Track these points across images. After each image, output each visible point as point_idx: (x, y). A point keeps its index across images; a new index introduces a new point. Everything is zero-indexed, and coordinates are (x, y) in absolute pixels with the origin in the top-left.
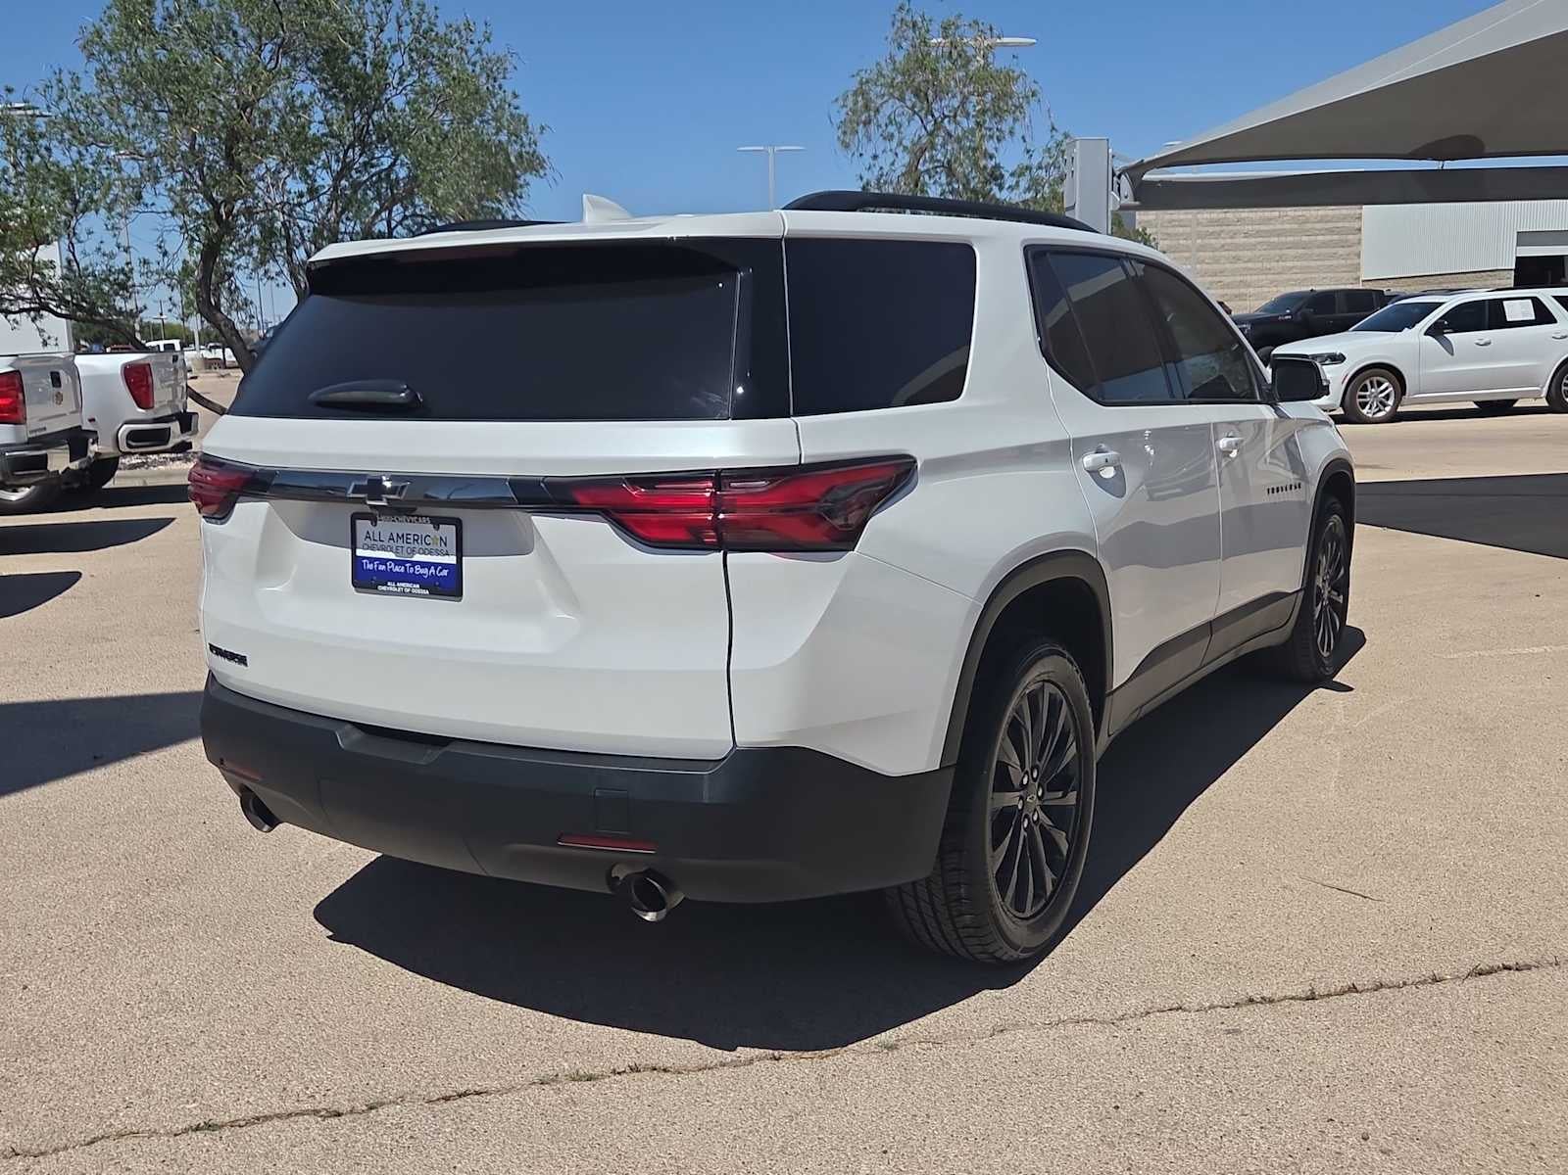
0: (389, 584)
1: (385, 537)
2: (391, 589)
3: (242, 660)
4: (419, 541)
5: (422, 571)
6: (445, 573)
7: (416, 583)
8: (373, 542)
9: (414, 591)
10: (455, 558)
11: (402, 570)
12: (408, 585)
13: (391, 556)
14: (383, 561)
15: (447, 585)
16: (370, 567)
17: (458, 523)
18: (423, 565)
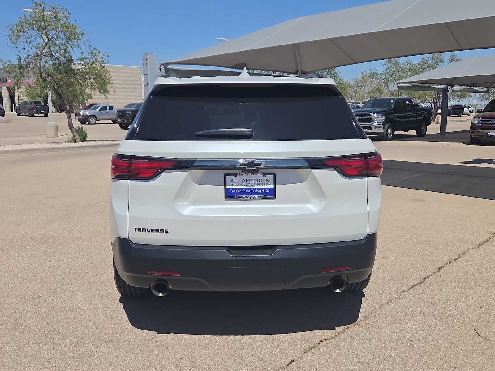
0: (243, 197)
1: (241, 181)
3: (166, 231)
4: (257, 181)
5: (258, 191)
6: (268, 191)
7: (257, 195)
8: (235, 183)
9: (255, 198)
10: (273, 186)
11: (249, 191)
12: (252, 196)
13: (244, 187)
14: (240, 189)
15: (270, 195)
16: (234, 191)
17: (274, 174)
18: (259, 189)
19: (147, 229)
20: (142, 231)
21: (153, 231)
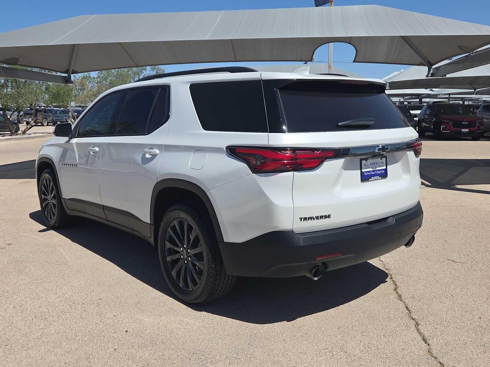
0: (372, 178)
1: (369, 164)
2: (372, 179)
3: (329, 216)
4: (378, 164)
5: (379, 172)
6: (384, 171)
7: (378, 176)
8: (366, 167)
9: (378, 178)
10: (385, 167)
11: (374, 173)
12: (377, 177)
13: (371, 170)
14: (369, 172)
15: (384, 175)
16: (366, 174)
17: (386, 157)
18: (379, 170)
19: (313, 217)
20: (307, 219)
21: (317, 218)
